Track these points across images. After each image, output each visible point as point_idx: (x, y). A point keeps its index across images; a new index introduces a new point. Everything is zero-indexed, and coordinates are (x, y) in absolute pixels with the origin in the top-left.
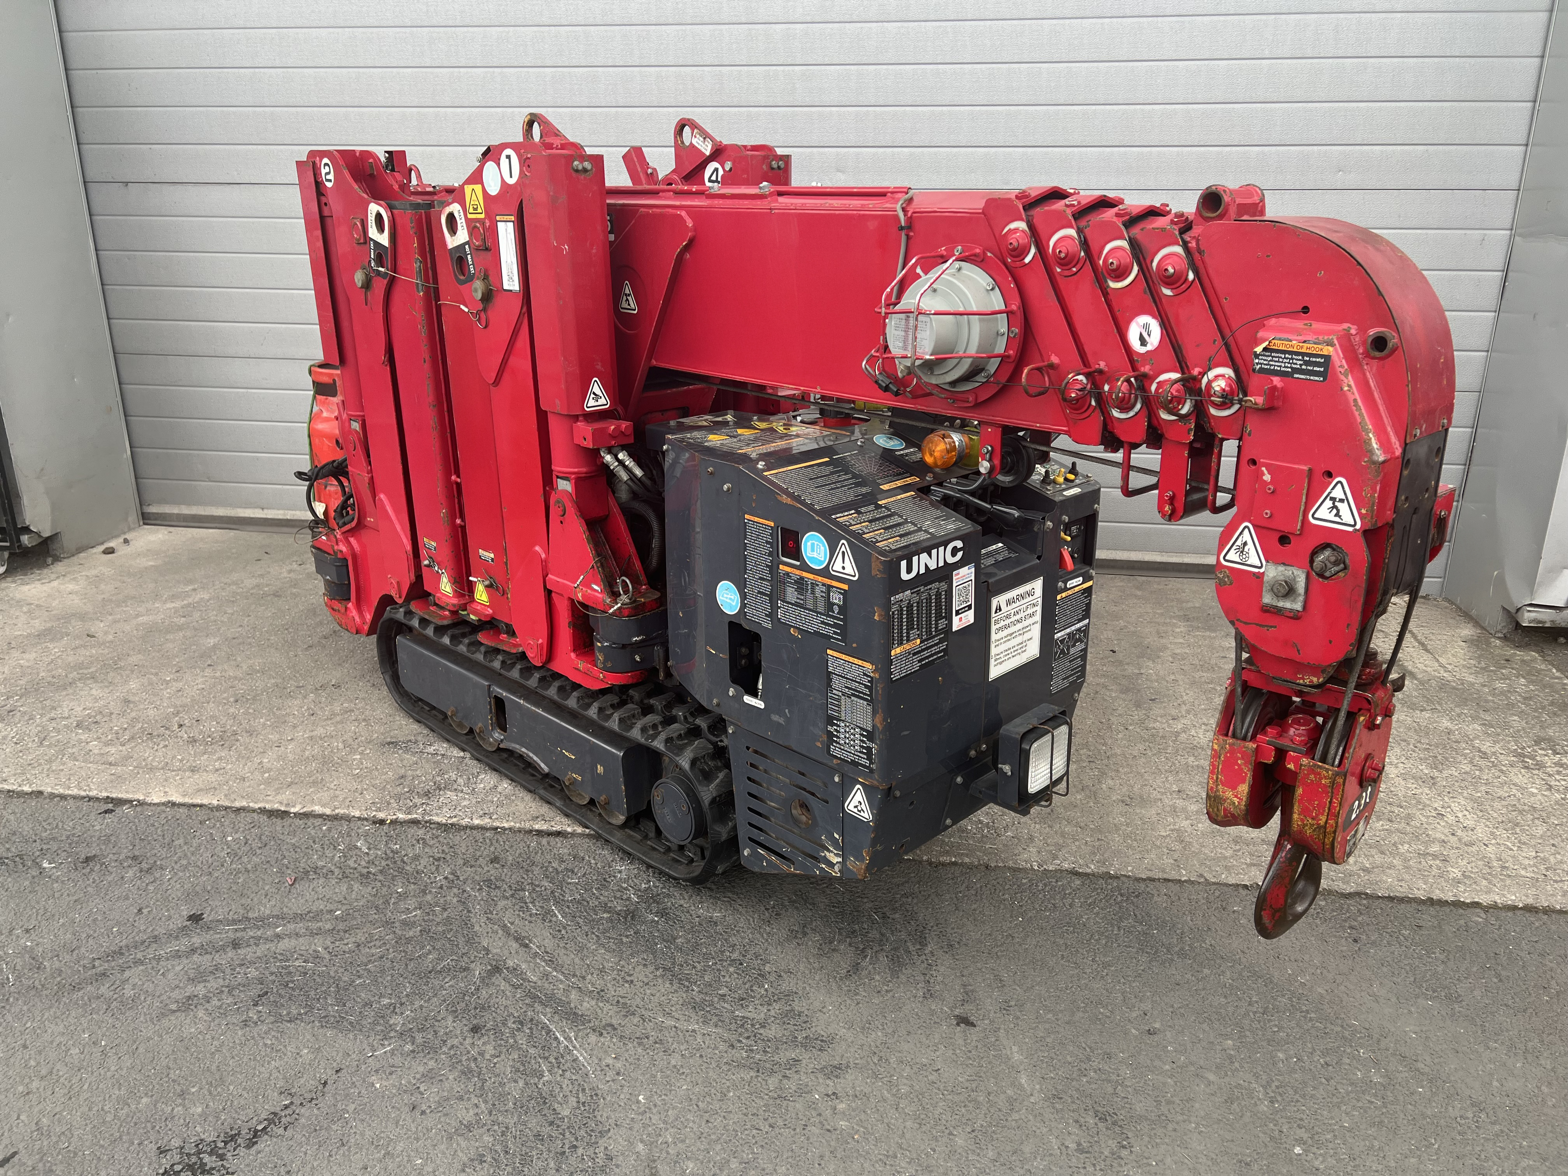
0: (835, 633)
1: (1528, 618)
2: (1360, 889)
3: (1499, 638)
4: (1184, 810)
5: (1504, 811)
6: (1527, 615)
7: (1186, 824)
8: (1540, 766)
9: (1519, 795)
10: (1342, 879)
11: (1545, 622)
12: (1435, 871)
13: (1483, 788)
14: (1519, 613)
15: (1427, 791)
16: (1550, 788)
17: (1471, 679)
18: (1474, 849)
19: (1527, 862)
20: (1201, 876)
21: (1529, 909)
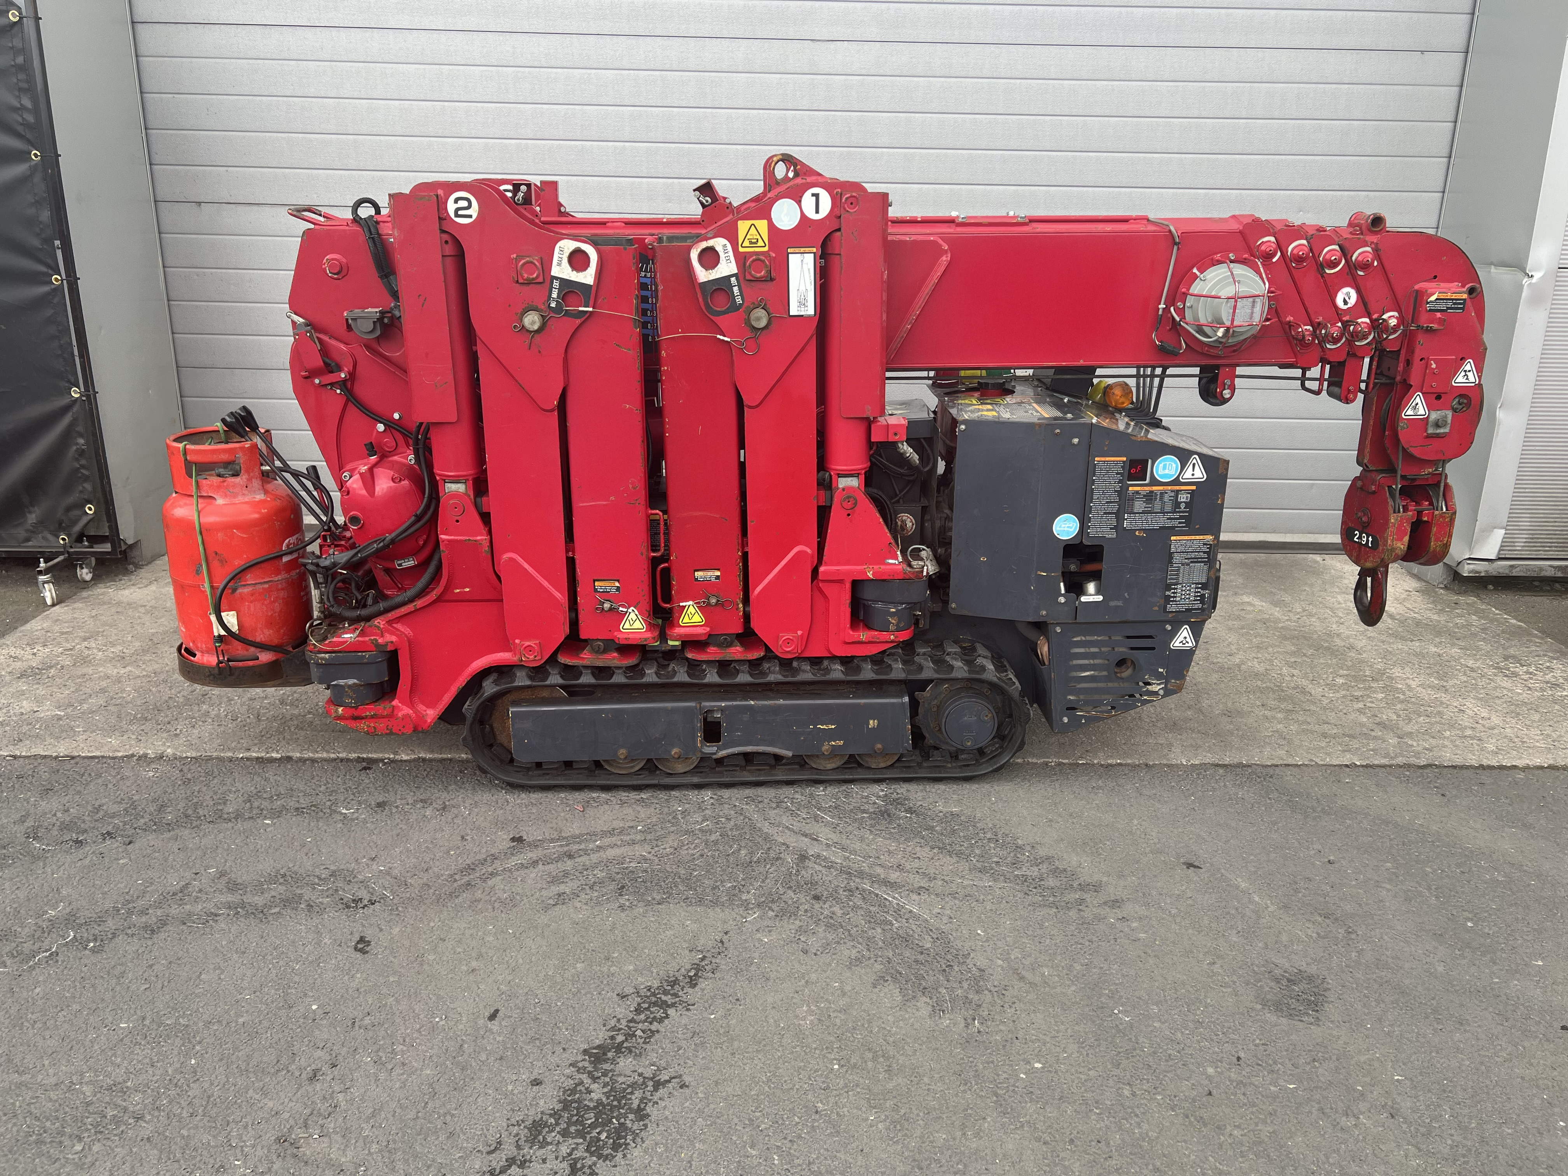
0: (1180, 523)
1: (1466, 570)
2: (1430, 762)
3: (1441, 588)
4: (1274, 717)
5: (1505, 705)
6: (1466, 567)
7: (1280, 726)
8: (1515, 675)
9: (1510, 694)
10: (1414, 756)
11: (1480, 572)
12: (1477, 747)
13: (1482, 691)
14: (1460, 566)
15: (1443, 695)
16: (1530, 689)
17: (1436, 617)
18: (1496, 731)
19: (1537, 738)
20: (1311, 760)
21: (1551, 767)
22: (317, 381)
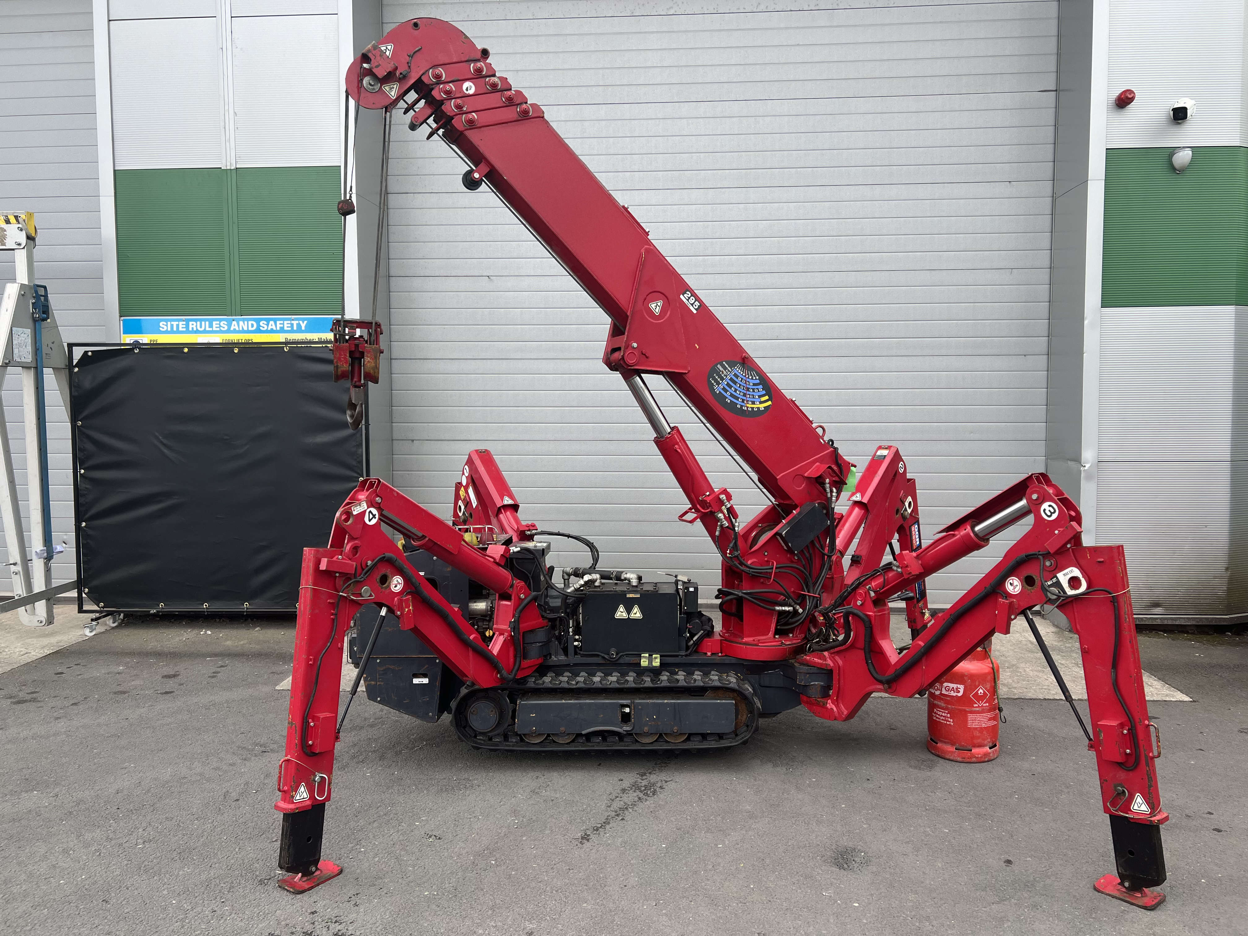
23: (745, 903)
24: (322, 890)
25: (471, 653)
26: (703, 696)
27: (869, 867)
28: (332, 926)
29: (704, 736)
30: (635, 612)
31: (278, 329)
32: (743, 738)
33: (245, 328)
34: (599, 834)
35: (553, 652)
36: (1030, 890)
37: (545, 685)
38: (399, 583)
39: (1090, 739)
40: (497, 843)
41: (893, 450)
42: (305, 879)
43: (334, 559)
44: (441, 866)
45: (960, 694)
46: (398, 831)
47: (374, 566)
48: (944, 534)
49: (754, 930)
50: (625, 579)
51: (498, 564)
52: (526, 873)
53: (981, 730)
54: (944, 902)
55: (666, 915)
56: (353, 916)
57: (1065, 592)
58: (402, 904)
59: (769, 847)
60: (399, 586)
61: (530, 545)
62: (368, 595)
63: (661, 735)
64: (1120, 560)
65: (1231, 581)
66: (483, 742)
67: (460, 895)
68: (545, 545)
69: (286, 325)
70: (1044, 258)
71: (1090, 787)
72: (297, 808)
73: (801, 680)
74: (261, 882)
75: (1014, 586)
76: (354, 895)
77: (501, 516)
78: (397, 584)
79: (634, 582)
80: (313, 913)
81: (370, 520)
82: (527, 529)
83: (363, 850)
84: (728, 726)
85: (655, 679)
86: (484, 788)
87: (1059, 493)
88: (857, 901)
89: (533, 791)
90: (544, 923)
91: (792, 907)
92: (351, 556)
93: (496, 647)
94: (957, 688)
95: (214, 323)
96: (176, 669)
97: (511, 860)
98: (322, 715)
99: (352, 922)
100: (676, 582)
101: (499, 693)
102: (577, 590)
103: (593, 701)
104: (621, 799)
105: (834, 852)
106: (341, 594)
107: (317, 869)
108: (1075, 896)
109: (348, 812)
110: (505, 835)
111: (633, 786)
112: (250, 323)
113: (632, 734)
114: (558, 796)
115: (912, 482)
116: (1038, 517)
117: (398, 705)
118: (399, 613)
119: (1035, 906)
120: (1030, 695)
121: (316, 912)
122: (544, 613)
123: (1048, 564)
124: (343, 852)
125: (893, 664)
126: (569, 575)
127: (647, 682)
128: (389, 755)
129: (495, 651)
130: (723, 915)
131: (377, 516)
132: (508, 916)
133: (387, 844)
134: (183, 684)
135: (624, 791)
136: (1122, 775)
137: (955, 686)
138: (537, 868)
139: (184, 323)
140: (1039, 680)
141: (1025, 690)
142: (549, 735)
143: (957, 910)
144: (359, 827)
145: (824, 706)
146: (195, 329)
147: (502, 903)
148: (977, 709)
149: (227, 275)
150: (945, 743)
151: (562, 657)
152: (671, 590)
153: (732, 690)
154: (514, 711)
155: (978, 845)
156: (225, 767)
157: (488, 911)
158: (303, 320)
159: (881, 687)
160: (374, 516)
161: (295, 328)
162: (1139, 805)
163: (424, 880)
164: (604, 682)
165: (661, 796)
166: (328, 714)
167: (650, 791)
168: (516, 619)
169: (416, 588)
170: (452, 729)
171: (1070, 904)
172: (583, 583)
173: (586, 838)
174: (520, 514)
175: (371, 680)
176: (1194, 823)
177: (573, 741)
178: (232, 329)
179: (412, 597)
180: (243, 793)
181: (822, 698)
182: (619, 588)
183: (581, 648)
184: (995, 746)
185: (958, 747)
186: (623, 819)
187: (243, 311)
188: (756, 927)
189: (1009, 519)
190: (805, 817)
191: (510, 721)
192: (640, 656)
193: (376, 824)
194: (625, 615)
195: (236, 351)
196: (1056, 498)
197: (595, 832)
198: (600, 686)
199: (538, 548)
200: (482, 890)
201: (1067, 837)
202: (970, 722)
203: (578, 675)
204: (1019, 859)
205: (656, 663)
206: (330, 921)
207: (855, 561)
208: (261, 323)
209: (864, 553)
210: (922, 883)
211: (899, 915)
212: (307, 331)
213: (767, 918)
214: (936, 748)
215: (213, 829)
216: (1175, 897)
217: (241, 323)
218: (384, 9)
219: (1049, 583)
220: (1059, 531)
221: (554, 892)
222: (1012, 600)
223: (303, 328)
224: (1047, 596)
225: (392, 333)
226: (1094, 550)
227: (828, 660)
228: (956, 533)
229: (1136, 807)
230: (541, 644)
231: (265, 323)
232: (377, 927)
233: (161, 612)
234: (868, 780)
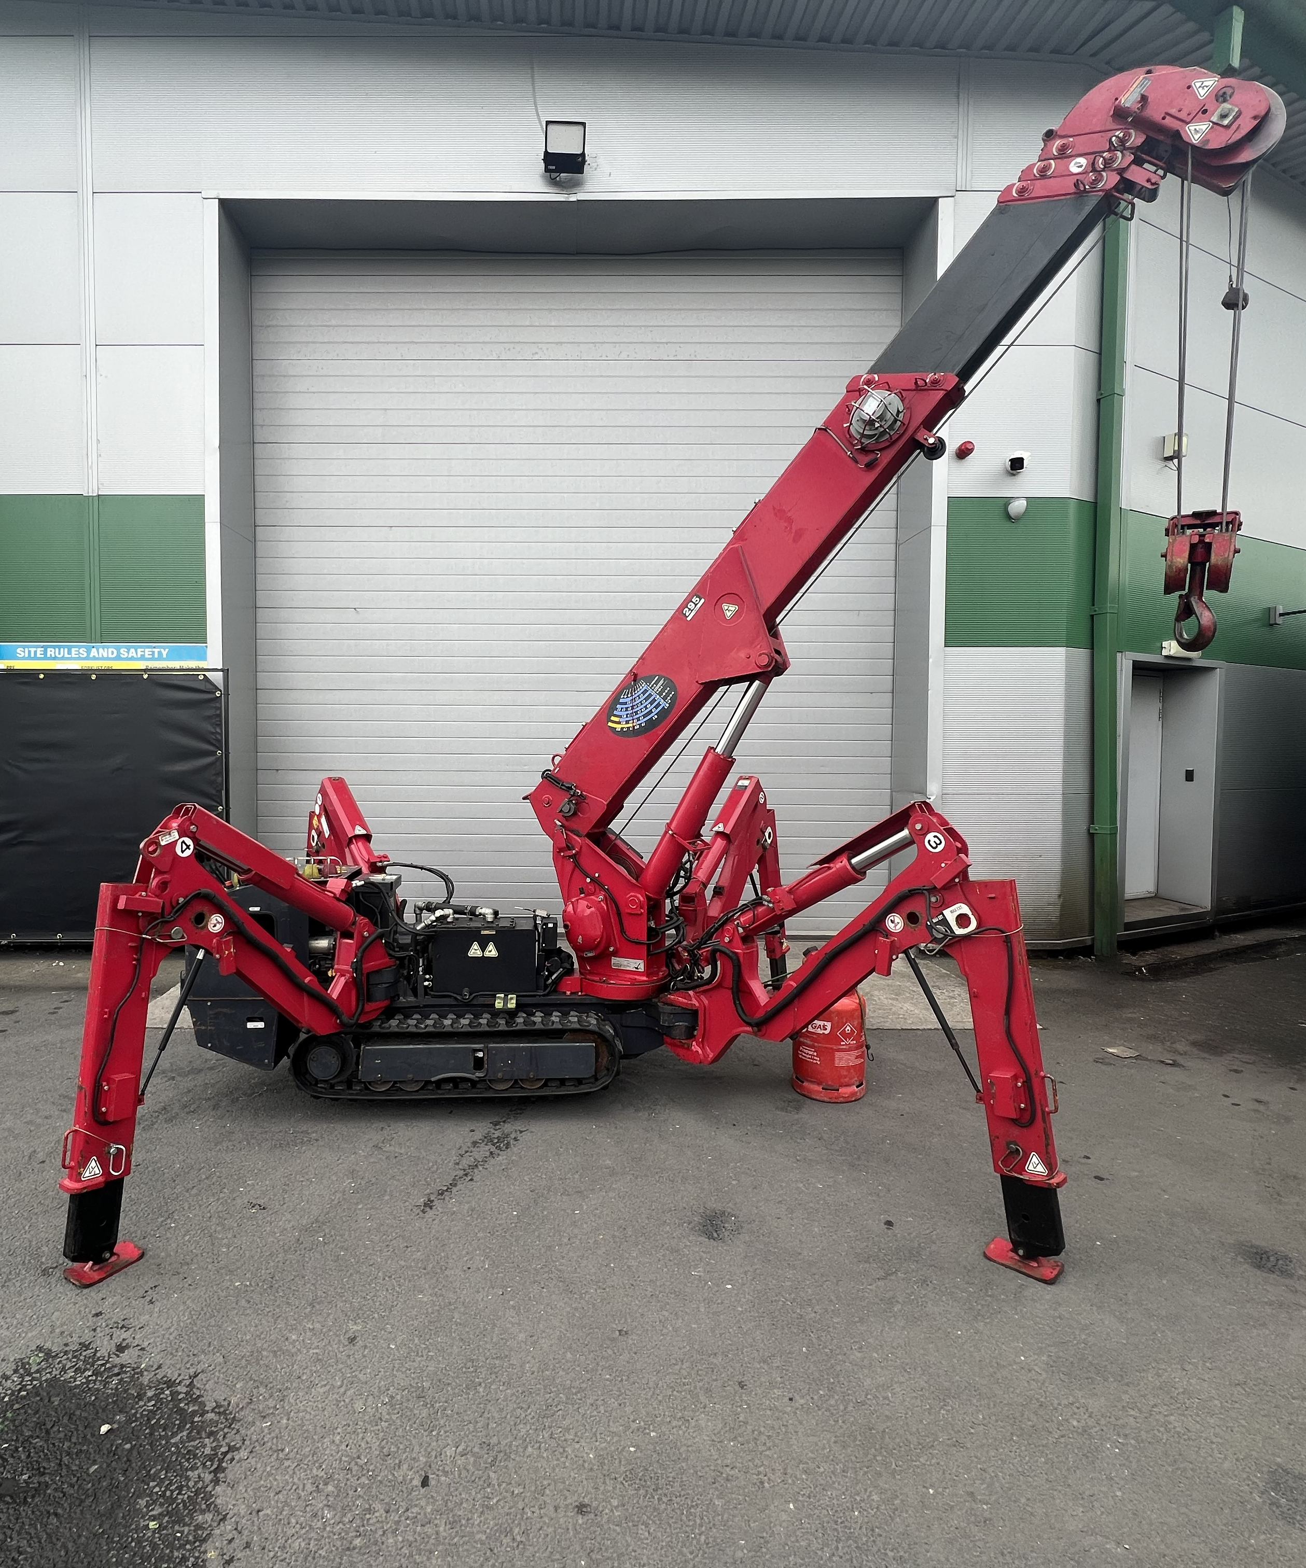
22: (562, 854)
23: (604, 1289)
24: (116, 1283)
25: (306, 998)
26: (562, 1038)
27: (741, 1236)
28: (117, 1332)
29: (563, 1082)
30: (490, 949)
31: (139, 656)
32: (603, 1083)
33: (105, 656)
34: (444, 1199)
35: (401, 993)
36: (916, 1259)
37: (391, 1030)
38: (219, 923)
39: (978, 1091)
40: (328, 1213)
41: (754, 781)
42: (96, 1267)
43: (137, 896)
44: (261, 1245)
45: (827, 1032)
46: (218, 1200)
47: (186, 904)
48: (818, 867)
49: (615, 1326)
50: (480, 914)
51: (338, 899)
52: (358, 1253)
53: (848, 1068)
54: (825, 1279)
55: (514, 1307)
56: (144, 1318)
57: (952, 931)
58: (206, 1301)
59: (631, 1211)
60: (218, 926)
61: (378, 878)
62: (180, 936)
63: (516, 1082)
64: (1013, 896)
65: (1063, 907)
66: (324, 1090)
67: (277, 1286)
68: (395, 877)
69: (147, 653)
70: (888, 601)
71: (960, 1128)
72: (84, 1188)
73: (664, 1021)
74: (45, 1272)
75: (895, 923)
76: (151, 1288)
77: (352, 846)
78: (216, 923)
79: (490, 918)
80: (97, 1315)
81: (183, 852)
82: (378, 860)
83: (173, 1225)
84: (585, 1072)
85: (510, 1021)
86: (322, 1144)
87: (944, 822)
88: (730, 1282)
89: (376, 1146)
90: (371, 1324)
91: (657, 1293)
92: (158, 892)
93: (335, 991)
94: (824, 1026)
95: (73, 650)
96: (16, 1004)
97: (342, 1236)
98: (118, 1077)
99: (142, 1327)
100: (535, 917)
101: (342, 1037)
102: (427, 926)
103: (443, 1046)
104: (471, 1154)
105: (702, 1216)
106: (144, 936)
107: (112, 1254)
108: (965, 1267)
109: (166, 1175)
110: (339, 1202)
111: (485, 1137)
112: (110, 650)
113: (485, 1080)
114: (403, 1151)
115: (771, 812)
116: (922, 850)
117: (231, 1052)
118: (218, 956)
119: (924, 1282)
120: (887, 1025)
121: (101, 1313)
122: (391, 952)
123: (933, 899)
124: (150, 1228)
125: (762, 1005)
126: (421, 909)
127: (502, 1024)
128: (224, 1104)
129: (335, 996)
130: (580, 1305)
131: (192, 847)
132: (329, 1315)
133: (203, 1217)
134: (18, 1022)
135: (475, 1143)
136: (1015, 1131)
137: (822, 1023)
138: (370, 1246)
139: (43, 649)
140: (894, 1009)
141: (882, 1020)
142: (395, 1082)
143: (841, 1290)
144: (175, 1195)
145: (689, 1048)
146: (53, 656)
147: (324, 1295)
148: (844, 1047)
149: (88, 601)
150: (811, 1082)
151: (412, 999)
152: (529, 926)
153: (592, 1032)
154: (358, 1057)
155: (855, 1204)
156: (39, 1121)
157: (306, 1308)
158: (164, 649)
159: (749, 1029)
160: (188, 847)
161: (156, 656)
162: (1035, 1166)
163: (239, 1264)
164: (455, 1025)
165: (515, 1149)
166: (127, 1076)
167: (502, 1144)
168: (359, 958)
169: (238, 928)
170: (291, 1078)
171: (961, 1277)
172: (434, 919)
173: (429, 1204)
174: (372, 845)
175: (200, 1025)
176: (1074, 1169)
177: (422, 1089)
178: (91, 656)
179: (233, 938)
180: (52, 1152)
181: (686, 1039)
182: (473, 924)
183: (432, 989)
184: (862, 1084)
185: (825, 1087)
186: (472, 1180)
187: (105, 637)
188: (617, 1322)
189: (889, 850)
190: (670, 1172)
191: (354, 1065)
192: (494, 996)
193: (194, 1191)
194: (479, 953)
195: (94, 677)
196: (942, 828)
197: (439, 1197)
198: (451, 1030)
199: (386, 881)
200: (303, 1277)
201: (946, 1190)
202: (837, 1061)
203: (427, 1018)
204: (900, 1220)
205: (512, 1005)
206: (115, 1325)
207: (718, 892)
208: (122, 651)
209: (725, 882)
210: (800, 1254)
211: (777, 1298)
212: (168, 659)
213: (629, 1309)
214: (801, 1087)
215: (7, 1200)
216: (1072, 1265)
217: (101, 650)
218: (254, 346)
219: (934, 921)
220: (946, 864)
221: (387, 1278)
222: (893, 938)
223: (165, 656)
224: (932, 935)
225: (258, 663)
226: (985, 885)
227: (693, 1000)
228: (832, 865)
229: (1031, 1167)
230: (387, 985)
231: (126, 650)
232: (171, 1334)
233: (13, 943)
234: (734, 1125)
